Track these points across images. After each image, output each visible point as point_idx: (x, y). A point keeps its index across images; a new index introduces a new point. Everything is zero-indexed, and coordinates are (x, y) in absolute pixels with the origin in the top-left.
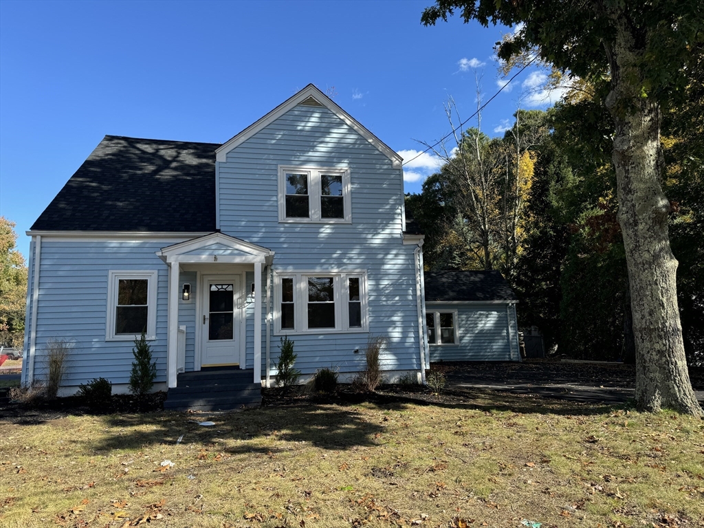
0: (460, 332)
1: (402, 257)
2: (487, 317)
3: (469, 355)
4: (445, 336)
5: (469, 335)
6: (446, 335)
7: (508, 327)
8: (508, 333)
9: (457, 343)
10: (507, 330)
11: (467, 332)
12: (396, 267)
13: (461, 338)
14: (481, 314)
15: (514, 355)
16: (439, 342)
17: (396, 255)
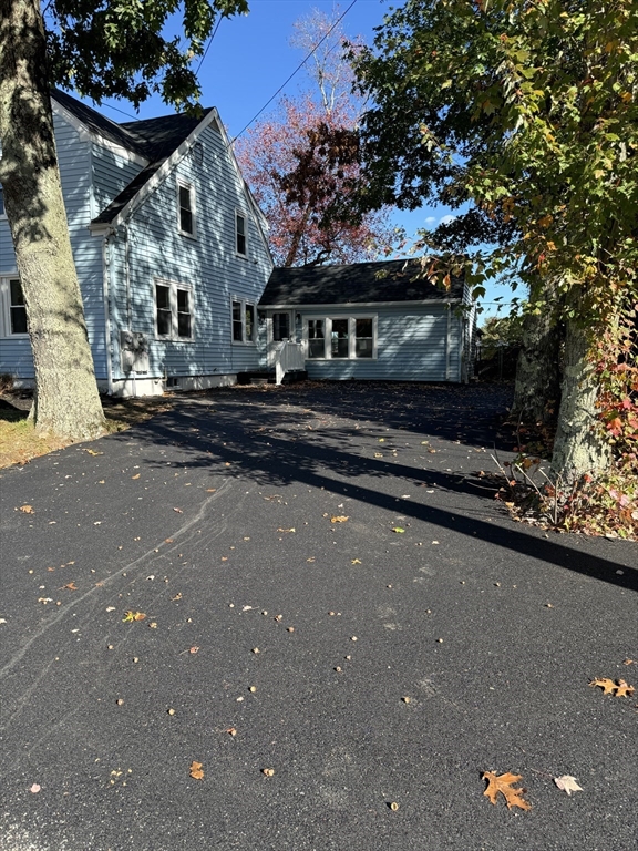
0: (380, 343)
1: (92, 251)
2: (418, 323)
3: (390, 373)
4: (361, 348)
5: (391, 347)
6: (363, 347)
7: (446, 337)
8: (446, 344)
9: (375, 357)
10: (446, 340)
11: (390, 342)
12: (86, 264)
13: (381, 351)
14: (410, 320)
15: (451, 373)
16: (353, 355)
17: (87, 248)
